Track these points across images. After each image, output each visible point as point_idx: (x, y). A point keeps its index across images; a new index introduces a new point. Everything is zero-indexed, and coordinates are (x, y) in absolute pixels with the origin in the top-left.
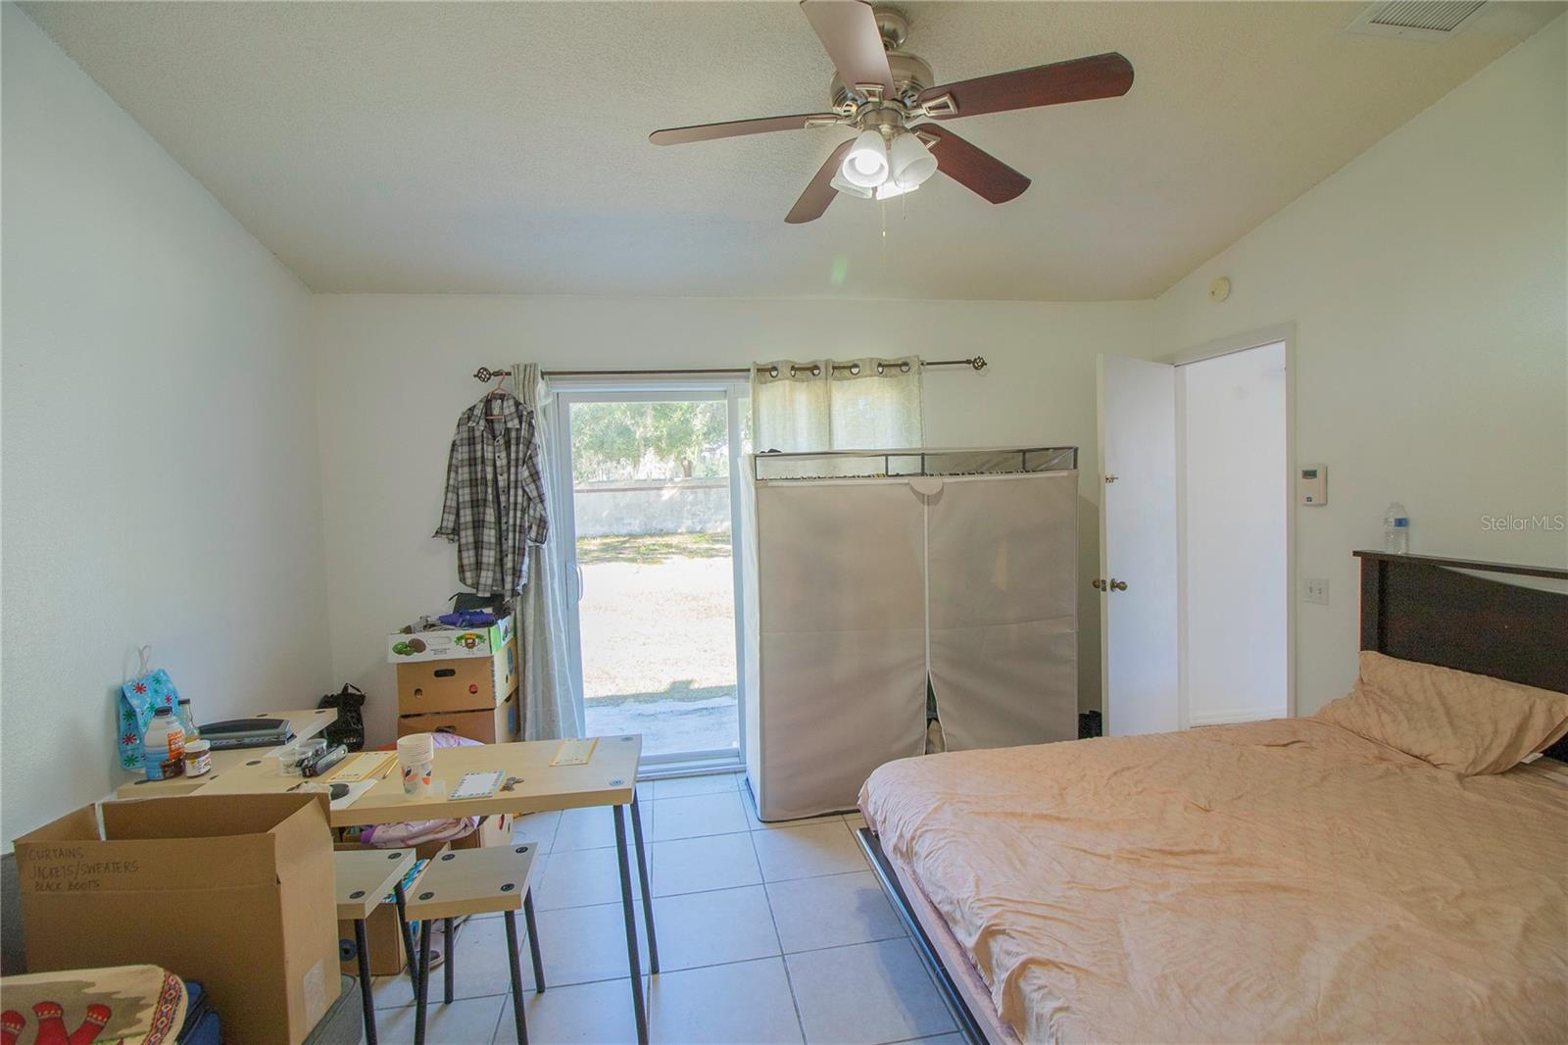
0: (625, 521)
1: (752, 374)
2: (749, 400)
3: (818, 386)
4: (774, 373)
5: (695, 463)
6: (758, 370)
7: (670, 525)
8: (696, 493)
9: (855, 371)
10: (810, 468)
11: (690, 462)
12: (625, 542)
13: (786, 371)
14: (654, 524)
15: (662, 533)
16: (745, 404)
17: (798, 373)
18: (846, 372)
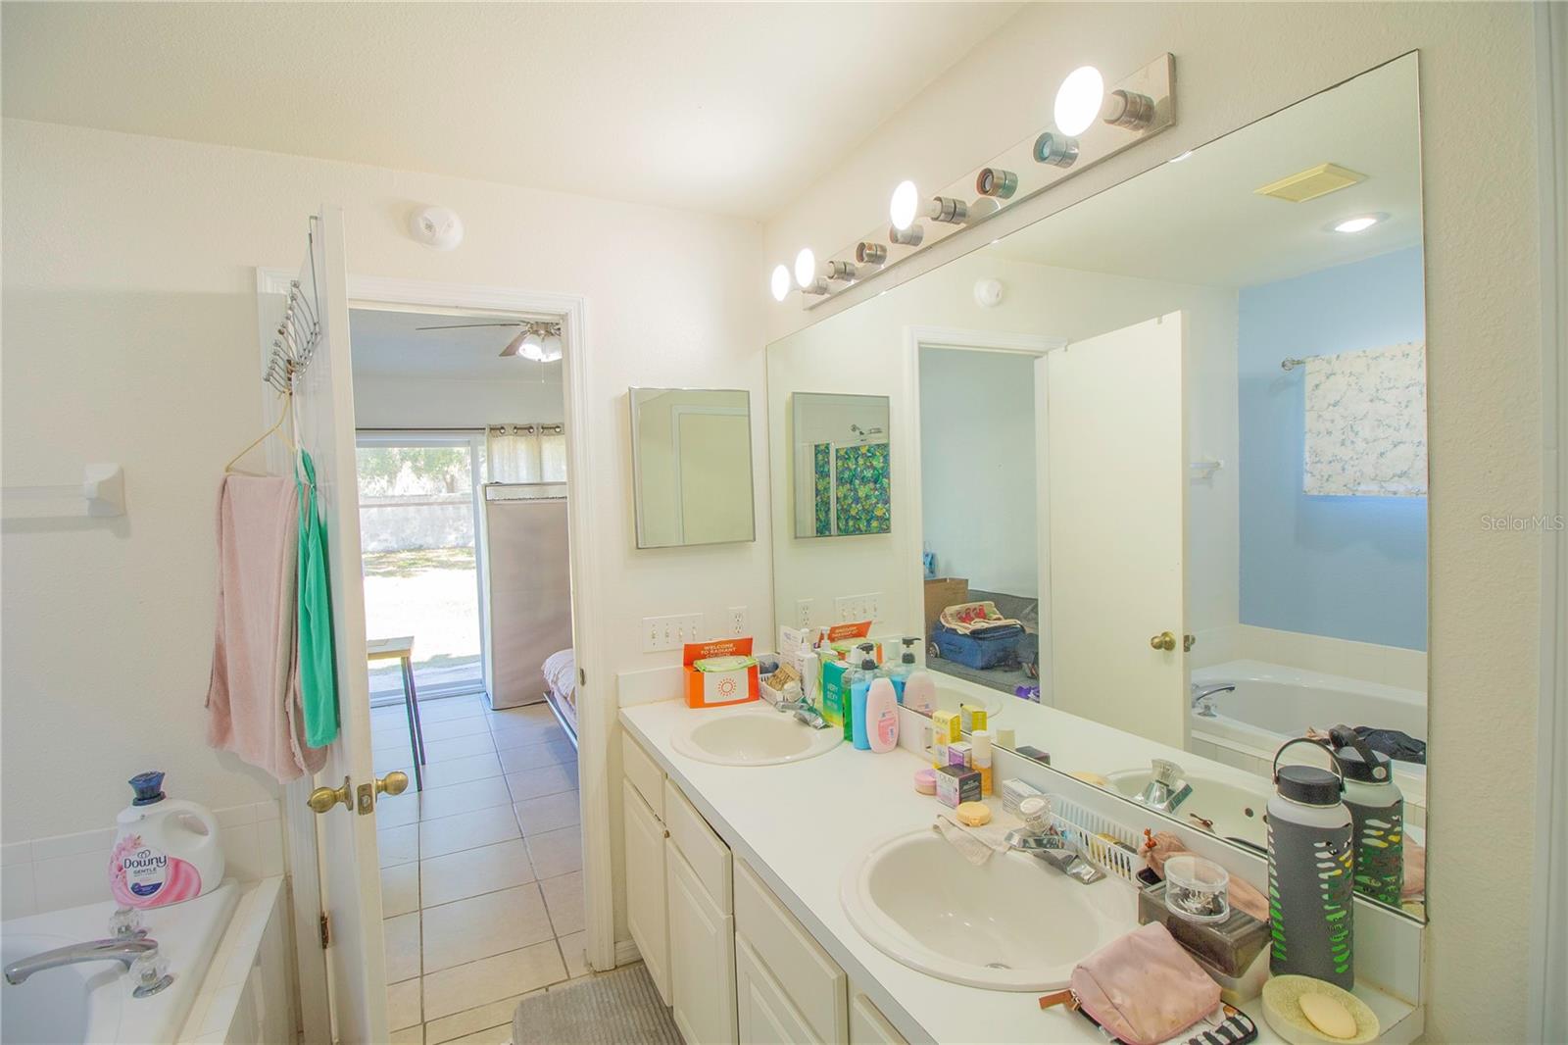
0: (382, 537)
1: (487, 430)
2: (485, 448)
3: (533, 439)
4: (502, 431)
5: (456, 475)
6: (491, 429)
7: (430, 540)
8: (459, 508)
9: (558, 430)
10: (527, 493)
11: (452, 477)
12: (381, 557)
13: (510, 430)
14: (413, 540)
15: (420, 548)
16: (482, 450)
17: (519, 431)
18: (552, 431)
